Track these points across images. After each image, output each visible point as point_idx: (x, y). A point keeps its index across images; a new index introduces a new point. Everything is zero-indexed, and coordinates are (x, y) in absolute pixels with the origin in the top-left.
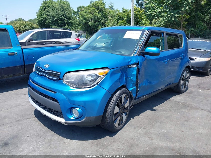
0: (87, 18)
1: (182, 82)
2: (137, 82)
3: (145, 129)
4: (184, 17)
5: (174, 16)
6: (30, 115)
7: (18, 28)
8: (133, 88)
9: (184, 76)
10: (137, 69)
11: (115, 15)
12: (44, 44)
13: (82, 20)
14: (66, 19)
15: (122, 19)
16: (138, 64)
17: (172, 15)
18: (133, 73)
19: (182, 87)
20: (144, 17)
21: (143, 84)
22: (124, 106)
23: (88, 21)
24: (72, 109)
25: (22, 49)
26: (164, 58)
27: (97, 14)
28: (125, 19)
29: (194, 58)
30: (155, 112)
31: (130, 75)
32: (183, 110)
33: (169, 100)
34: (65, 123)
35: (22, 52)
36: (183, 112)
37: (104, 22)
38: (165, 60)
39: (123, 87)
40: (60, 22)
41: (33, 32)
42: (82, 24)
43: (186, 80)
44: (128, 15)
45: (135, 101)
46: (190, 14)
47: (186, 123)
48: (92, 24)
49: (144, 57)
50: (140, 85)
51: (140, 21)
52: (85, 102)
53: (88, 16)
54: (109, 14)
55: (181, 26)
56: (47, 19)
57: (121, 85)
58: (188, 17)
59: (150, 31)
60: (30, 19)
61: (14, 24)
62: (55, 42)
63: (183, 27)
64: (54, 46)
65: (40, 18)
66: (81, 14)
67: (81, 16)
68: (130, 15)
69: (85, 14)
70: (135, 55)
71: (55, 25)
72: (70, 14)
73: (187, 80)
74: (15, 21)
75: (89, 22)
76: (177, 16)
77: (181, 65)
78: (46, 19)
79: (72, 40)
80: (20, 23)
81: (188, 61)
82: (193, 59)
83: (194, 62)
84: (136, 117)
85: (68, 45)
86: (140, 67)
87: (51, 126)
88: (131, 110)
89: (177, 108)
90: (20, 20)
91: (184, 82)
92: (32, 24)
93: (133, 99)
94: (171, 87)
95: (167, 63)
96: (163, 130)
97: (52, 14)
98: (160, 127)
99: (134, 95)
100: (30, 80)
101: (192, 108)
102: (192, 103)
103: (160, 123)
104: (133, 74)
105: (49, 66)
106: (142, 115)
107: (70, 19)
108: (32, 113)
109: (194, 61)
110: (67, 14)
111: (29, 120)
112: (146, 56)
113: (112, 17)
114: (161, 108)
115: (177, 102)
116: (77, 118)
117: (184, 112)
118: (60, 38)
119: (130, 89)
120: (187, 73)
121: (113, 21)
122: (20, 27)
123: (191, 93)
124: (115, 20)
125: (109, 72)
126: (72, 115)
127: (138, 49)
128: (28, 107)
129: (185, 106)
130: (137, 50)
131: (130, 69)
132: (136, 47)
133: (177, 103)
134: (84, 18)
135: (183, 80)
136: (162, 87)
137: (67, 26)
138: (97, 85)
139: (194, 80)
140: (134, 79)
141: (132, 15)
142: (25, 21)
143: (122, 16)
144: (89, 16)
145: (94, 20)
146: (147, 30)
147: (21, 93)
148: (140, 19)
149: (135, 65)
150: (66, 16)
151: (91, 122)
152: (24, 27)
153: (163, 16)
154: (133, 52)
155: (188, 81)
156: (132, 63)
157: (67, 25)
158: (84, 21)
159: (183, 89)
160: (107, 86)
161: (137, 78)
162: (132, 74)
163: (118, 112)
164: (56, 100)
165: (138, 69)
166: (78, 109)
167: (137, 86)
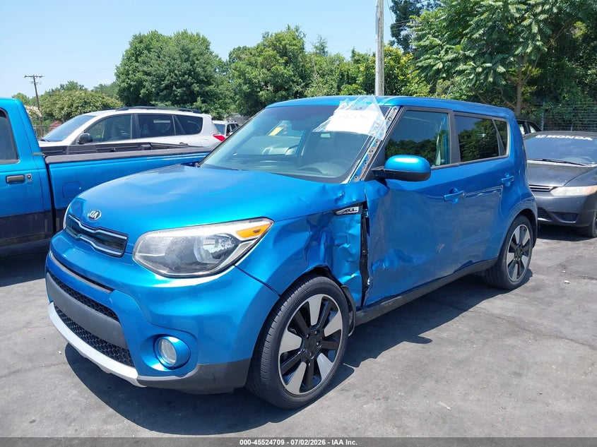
0: (255, 78)
1: (510, 257)
2: (364, 256)
3: (386, 398)
4: (524, 73)
5: (495, 71)
6: (52, 355)
7: (65, 109)
8: (353, 276)
9: (514, 240)
10: (362, 218)
11: (332, 71)
12: (113, 151)
13: (240, 85)
14: (197, 83)
15: (352, 80)
16: (364, 205)
17: (489, 67)
18: (350, 232)
19: (511, 273)
20: (411, 73)
21: (383, 263)
22: (321, 331)
23: (256, 87)
24: (157, 339)
25: (47, 166)
26: (449, 187)
27: (281, 69)
28: (360, 79)
29: (551, 185)
30: (423, 348)
31: (343, 236)
32: (510, 341)
33: (471, 310)
34: (139, 381)
35: (46, 174)
36: (509, 346)
37: (301, 90)
38: (450, 193)
39: (319, 271)
40: (179, 90)
41: (94, 117)
42: (241, 96)
43: (521, 250)
44: (367, 68)
45: (360, 314)
46: (541, 64)
47: (514, 381)
48: (267, 94)
49: (385, 183)
50: (372, 268)
51: (402, 87)
52: (200, 319)
53: (257, 73)
54: (315, 68)
55: (516, 98)
56: (144, 83)
57: (311, 267)
58: (536, 72)
59: (402, 109)
60: (101, 85)
61: (54, 98)
62: (149, 146)
63: (525, 101)
64: (141, 156)
65: (123, 82)
66: (237, 67)
67: (237, 73)
68: (373, 68)
69: (248, 69)
70: (357, 180)
71: (164, 99)
72: (209, 68)
73: (526, 250)
74: (59, 90)
75: (258, 90)
76: (501, 69)
77: (505, 206)
78: (140, 84)
79: (205, 138)
80: (70, 95)
81: (527, 196)
82: (547, 191)
83: (550, 198)
84: (367, 364)
85: (182, 154)
86: (370, 214)
87: (109, 388)
88: (350, 343)
89: (492, 335)
90: (72, 87)
91: (515, 257)
92: (103, 98)
93: (354, 309)
94: (477, 273)
95: (457, 200)
96: (444, 405)
97: (155, 71)
98: (434, 393)
99: (355, 297)
100: (51, 254)
101: (538, 334)
102: (540, 319)
103: (437, 381)
104: (350, 234)
105: (100, 216)
106: (386, 356)
107: (209, 84)
108: (59, 349)
109: (551, 195)
110: (199, 70)
111: (45, 370)
112: (390, 181)
113: (323, 76)
114: (445, 335)
115: (492, 315)
116: (173, 369)
117: (513, 347)
118: (169, 133)
119: (344, 280)
120: (525, 230)
121: (327, 85)
122: (70, 107)
123: (538, 290)
124: (332, 85)
125: (272, 229)
126: (159, 357)
127: (365, 161)
128: (53, 332)
129: (516, 327)
130: (363, 164)
131: (342, 219)
132: (360, 156)
133: (494, 319)
134: (245, 79)
135: (511, 250)
136: (448, 271)
137: (198, 103)
138: (233, 267)
139: (552, 250)
140: (355, 249)
141: (377, 70)
142: (86, 89)
143: (350, 72)
144: (258, 75)
145: (273, 84)
146: (393, 106)
147: (39, 291)
148: (403, 81)
149: (357, 209)
150: (195, 76)
151: (214, 379)
152: (82, 106)
153: (463, 71)
154: (351, 169)
155: (528, 253)
156: (345, 201)
157: (199, 99)
158: (245, 87)
159: (514, 279)
160: (264, 271)
161: (364, 245)
162: (347, 233)
163: (298, 350)
164: (112, 314)
165: (364, 220)
166: (173, 340)
167: (364, 269)
